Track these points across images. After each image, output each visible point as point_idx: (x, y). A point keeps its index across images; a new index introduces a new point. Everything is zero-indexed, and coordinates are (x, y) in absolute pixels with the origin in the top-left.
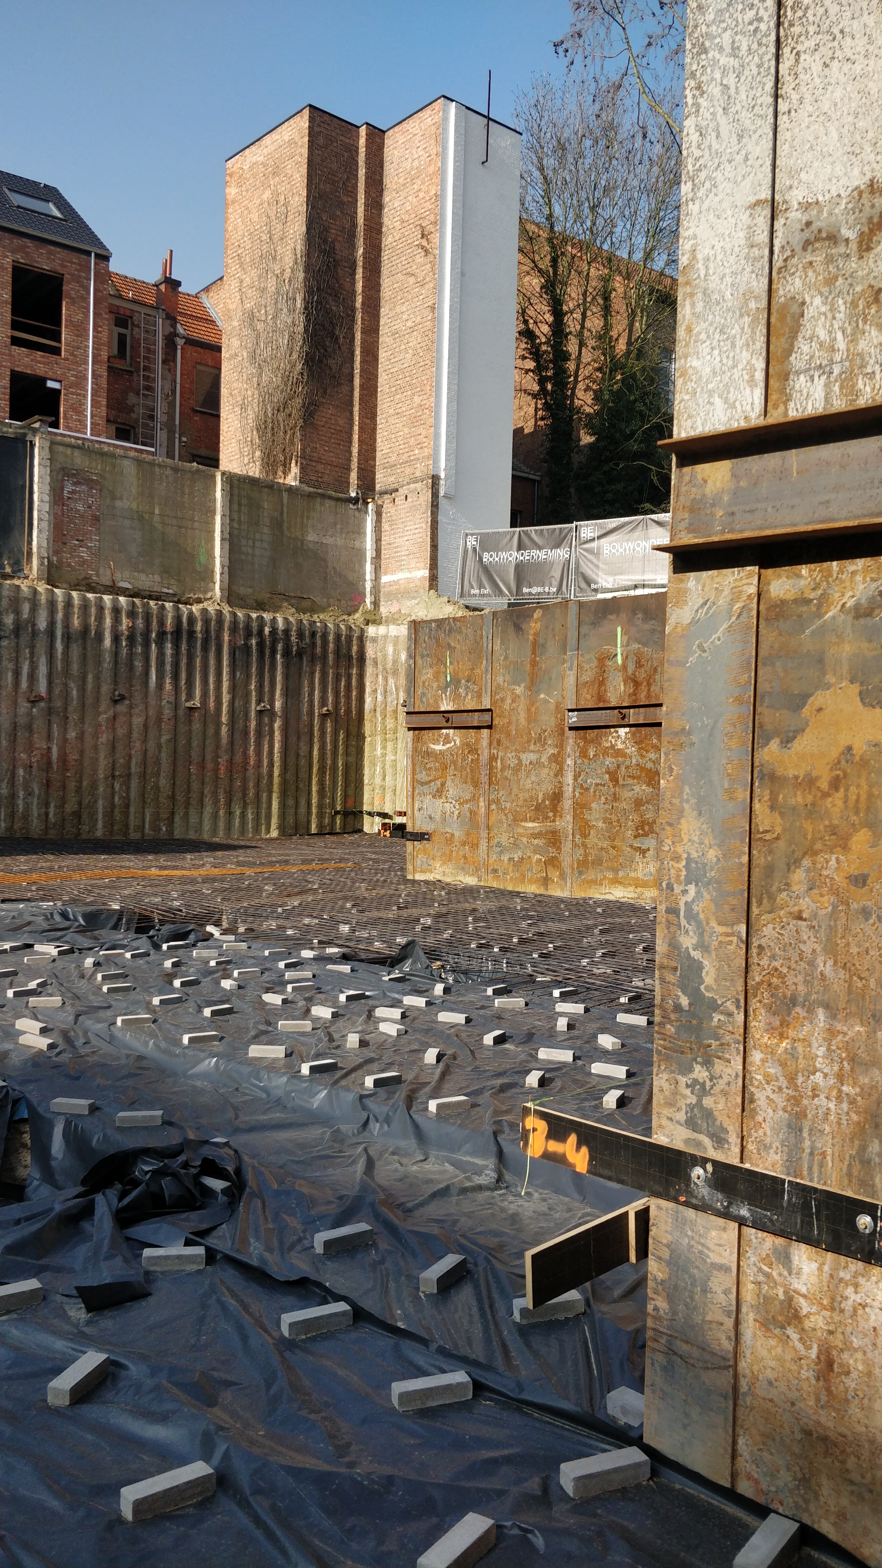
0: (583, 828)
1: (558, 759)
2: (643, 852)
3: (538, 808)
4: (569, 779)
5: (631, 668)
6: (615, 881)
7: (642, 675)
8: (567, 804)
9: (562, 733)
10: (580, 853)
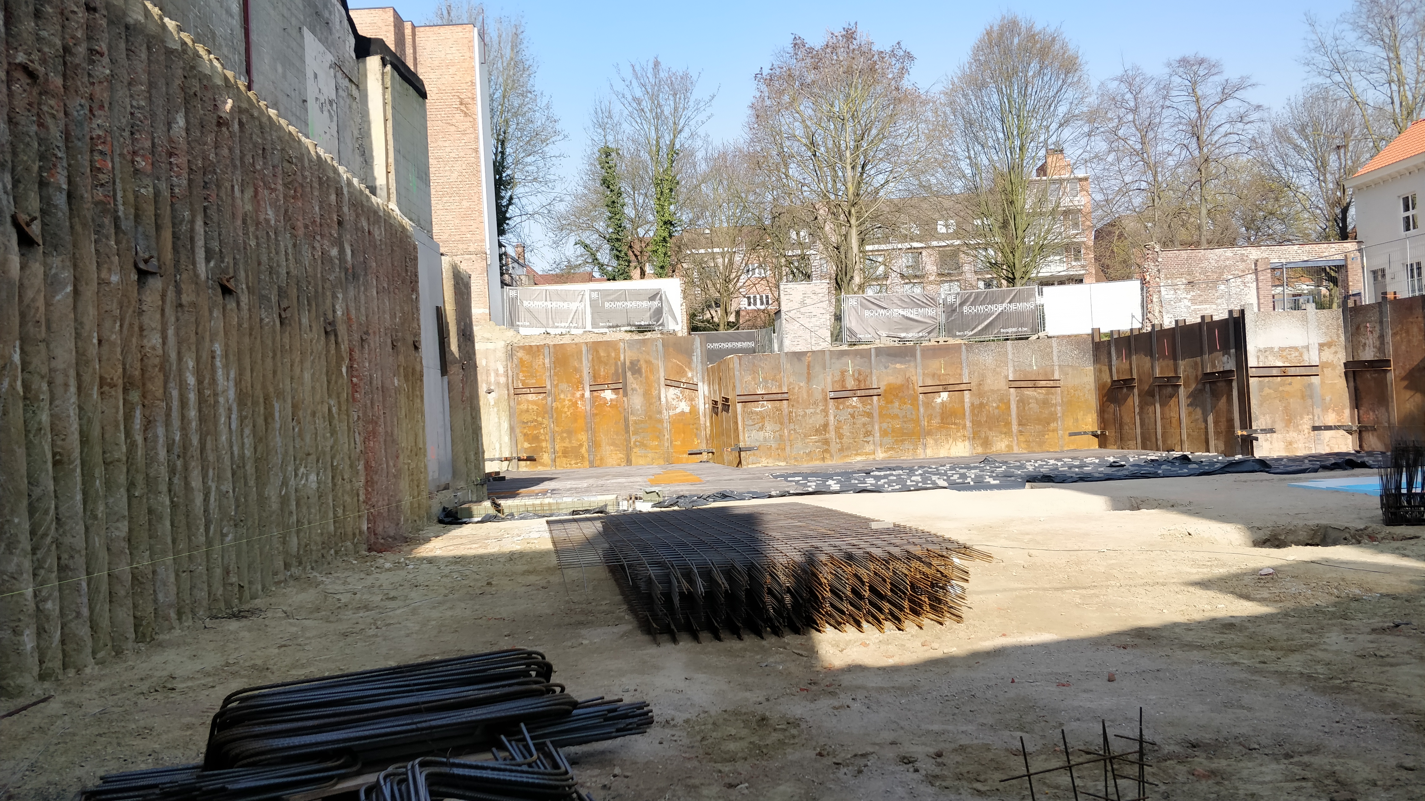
0: (840, 436)
1: (825, 411)
2: (868, 442)
3: (817, 430)
4: (832, 418)
5: (856, 375)
6: (856, 455)
7: (861, 378)
8: (831, 428)
9: (826, 400)
10: (839, 446)
